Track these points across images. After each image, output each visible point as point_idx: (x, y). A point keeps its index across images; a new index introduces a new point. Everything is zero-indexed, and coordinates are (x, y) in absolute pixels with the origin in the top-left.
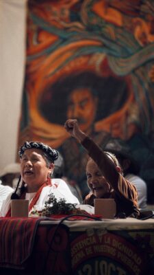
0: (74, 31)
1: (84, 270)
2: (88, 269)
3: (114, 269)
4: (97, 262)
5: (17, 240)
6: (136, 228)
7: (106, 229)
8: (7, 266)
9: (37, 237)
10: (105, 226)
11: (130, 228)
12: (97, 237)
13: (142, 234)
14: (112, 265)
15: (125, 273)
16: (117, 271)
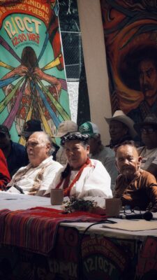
0: (136, 11)
1: (88, 261)
2: (90, 262)
3: (107, 264)
4: (96, 258)
5: (45, 234)
6: (122, 237)
7: (102, 235)
8: (39, 253)
9: (58, 235)
10: (102, 233)
11: (118, 237)
12: (97, 240)
13: (126, 243)
14: (106, 261)
15: (114, 268)
16: (109, 266)
